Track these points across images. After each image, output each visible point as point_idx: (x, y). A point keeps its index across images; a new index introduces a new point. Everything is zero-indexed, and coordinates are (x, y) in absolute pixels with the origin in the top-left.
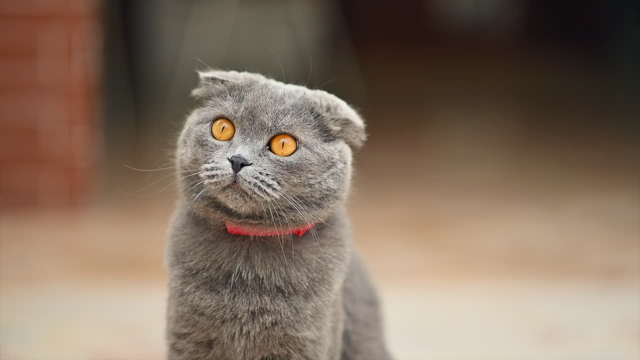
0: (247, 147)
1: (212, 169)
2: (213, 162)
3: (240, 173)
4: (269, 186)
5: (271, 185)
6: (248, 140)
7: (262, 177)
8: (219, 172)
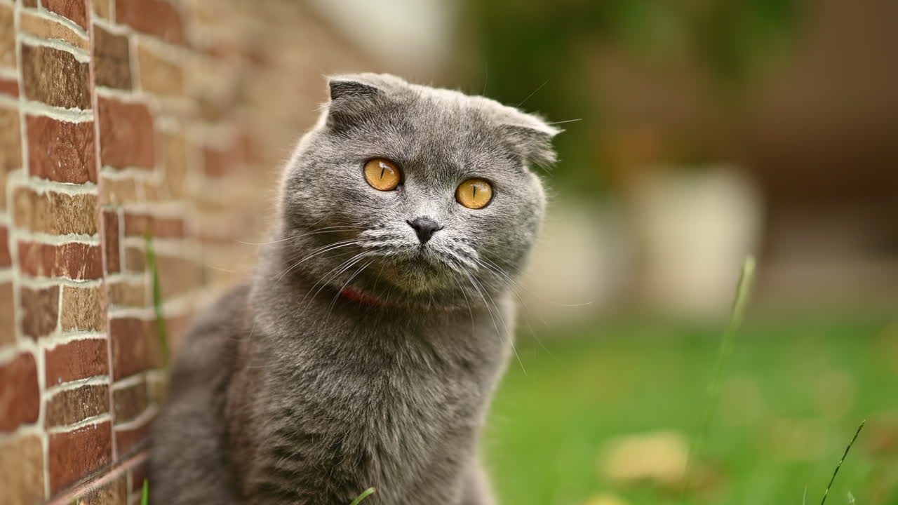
0: (433, 203)
1: (383, 238)
2: (382, 226)
3: (430, 242)
4: (466, 255)
5: (468, 254)
6: (431, 191)
7: (457, 245)
8: (396, 242)
